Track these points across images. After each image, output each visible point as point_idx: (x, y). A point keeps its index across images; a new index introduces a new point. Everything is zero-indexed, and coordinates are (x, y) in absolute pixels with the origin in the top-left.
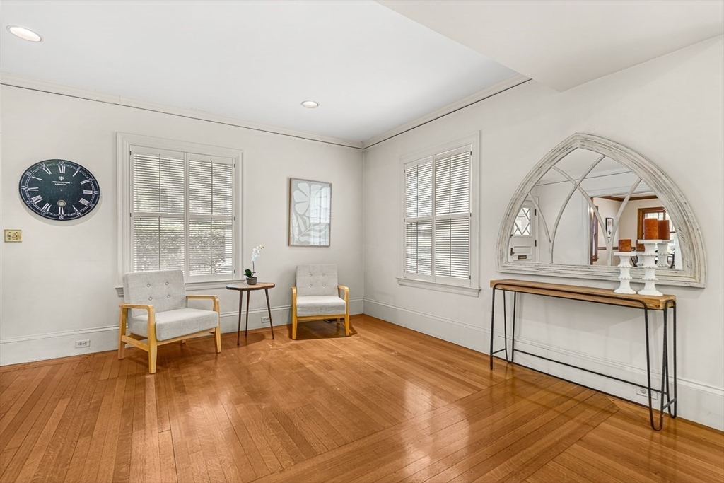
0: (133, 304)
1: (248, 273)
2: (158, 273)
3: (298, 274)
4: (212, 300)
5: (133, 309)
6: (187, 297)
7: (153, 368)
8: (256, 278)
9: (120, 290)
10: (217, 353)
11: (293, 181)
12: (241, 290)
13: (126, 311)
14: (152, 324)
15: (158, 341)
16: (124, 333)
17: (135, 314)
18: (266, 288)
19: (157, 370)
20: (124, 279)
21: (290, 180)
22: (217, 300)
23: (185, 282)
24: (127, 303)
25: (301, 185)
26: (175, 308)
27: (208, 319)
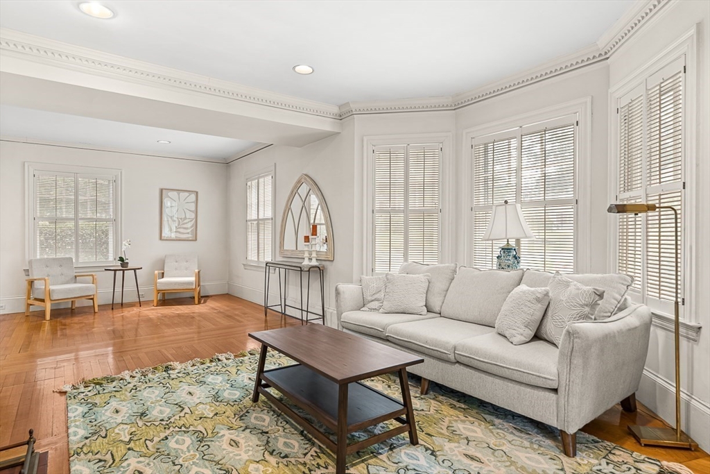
0: (35, 278)
1: (121, 259)
2: (54, 259)
3: (166, 261)
4: (91, 277)
5: (35, 281)
6: (76, 277)
7: (48, 317)
8: (128, 263)
9: (27, 271)
10: (95, 313)
11: (164, 191)
12: (115, 270)
13: (31, 283)
14: (47, 289)
15: (51, 300)
16: (29, 298)
17: (37, 285)
18: (135, 270)
19: (51, 319)
20: (29, 262)
21: (161, 191)
22: (95, 277)
23: (74, 266)
24: (31, 277)
25: (171, 194)
26: (67, 283)
27: (87, 289)
